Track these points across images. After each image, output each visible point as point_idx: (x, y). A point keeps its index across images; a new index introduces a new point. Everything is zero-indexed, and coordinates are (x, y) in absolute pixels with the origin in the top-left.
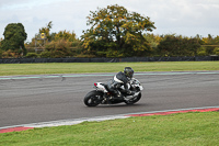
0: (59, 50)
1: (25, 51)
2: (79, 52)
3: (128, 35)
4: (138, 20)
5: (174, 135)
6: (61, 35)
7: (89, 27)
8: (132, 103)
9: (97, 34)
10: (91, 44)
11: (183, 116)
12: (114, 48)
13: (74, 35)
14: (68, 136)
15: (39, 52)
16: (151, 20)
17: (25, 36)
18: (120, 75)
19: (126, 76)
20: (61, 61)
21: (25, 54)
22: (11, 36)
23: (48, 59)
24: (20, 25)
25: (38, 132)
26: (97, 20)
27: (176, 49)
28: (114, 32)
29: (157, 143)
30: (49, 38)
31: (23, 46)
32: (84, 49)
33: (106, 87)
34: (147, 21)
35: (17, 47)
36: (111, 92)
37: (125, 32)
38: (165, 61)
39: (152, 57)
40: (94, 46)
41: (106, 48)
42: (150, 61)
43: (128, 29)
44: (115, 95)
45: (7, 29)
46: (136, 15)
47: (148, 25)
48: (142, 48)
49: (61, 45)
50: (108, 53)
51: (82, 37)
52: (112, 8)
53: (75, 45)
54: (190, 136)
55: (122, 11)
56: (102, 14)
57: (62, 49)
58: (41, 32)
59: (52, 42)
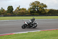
0: (22, 13)
1: (13, 13)
2: (27, 14)
3: (40, 9)
4: (43, 5)
5: (53, 36)
6: (22, 9)
7: (30, 7)
8: (34, 28)
9: (32, 9)
10: (30, 11)
11: (55, 31)
12: (36, 12)
13: (26, 9)
14: (24, 36)
15: (16, 14)
16: (46, 5)
17: (13, 9)
18: (31, 20)
19: (33, 20)
20: (22, 16)
21: (13, 14)
22: (9, 9)
23: (19, 15)
24: (12, 6)
25: (16, 35)
26: (32, 5)
27: (53, 13)
28: (36, 8)
29: (48, 38)
30: (19, 10)
31: (12, 12)
32: (28, 13)
33: (28, 23)
34: (45, 5)
35: (11, 12)
36: (29, 24)
37: (39, 8)
38: (50, 16)
39: (47, 15)
40: (31, 12)
41: (34, 13)
42: (46, 16)
43: (40, 8)
44: (30, 25)
45: (8, 7)
46: (42, 4)
47: (46, 6)
48: (44, 12)
49: (22, 12)
50: (35, 14)
51: (28, 10)
52: (36, 2)
53: (26, 12)
54: (57, 36)
55: (38, 3)
56: (33, 3)
57: (23, 13)
58: (17, 8)
59: (20, 11)
